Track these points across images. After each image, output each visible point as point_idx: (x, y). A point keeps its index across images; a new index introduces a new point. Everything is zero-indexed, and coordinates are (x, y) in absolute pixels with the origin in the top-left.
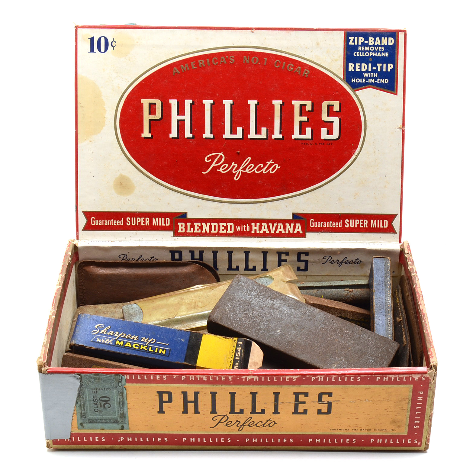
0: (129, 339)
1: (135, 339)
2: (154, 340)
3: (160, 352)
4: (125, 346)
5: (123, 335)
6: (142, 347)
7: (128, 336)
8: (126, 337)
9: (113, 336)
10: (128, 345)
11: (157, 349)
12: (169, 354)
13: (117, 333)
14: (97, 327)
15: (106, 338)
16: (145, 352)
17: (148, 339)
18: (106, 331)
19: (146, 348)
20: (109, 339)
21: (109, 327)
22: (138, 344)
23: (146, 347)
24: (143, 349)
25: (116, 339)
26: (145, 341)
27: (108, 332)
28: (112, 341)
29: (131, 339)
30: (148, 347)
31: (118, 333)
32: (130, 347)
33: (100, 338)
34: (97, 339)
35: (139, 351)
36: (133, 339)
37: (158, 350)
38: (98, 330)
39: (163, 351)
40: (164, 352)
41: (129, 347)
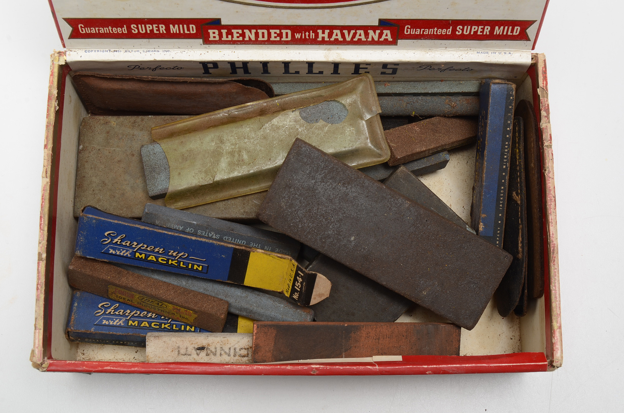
0: (153, 251)
1: (160, 252)
2: (186, 255)
3: (195, 268)
4: (149, 259)
5: (144, 246)
6: (170, 262)
7: (150, 248)
8: (149, 249)
9: (130, 247)
10: (152, 258)
11: (190, 265)
12: (207, 271)
13: (135, 243)
14: (108, 235)
15: (122, 249)
16: (175, 267)
17: (177, 252)
18: (120, 240)
19: (176, 263)
20: (125, 250)
21: (123, 236)
22: (165, 258)
23: (176, 261)
24: (171, 263)
25: (135, 250)
26: (174, 254)
27: (124, 242)
28: (130, 253)
29: (155, 251)
30: (179, 262)
31: (137, 244)
32: (155, 261)
33: (114, 249)
34: (110, 251)
35: (166, 265)
36: (158, 252)
37: (193, 266)
38: (109, 238)
39: (199, 267)
40: (200, 269)
41: (153, 260)
